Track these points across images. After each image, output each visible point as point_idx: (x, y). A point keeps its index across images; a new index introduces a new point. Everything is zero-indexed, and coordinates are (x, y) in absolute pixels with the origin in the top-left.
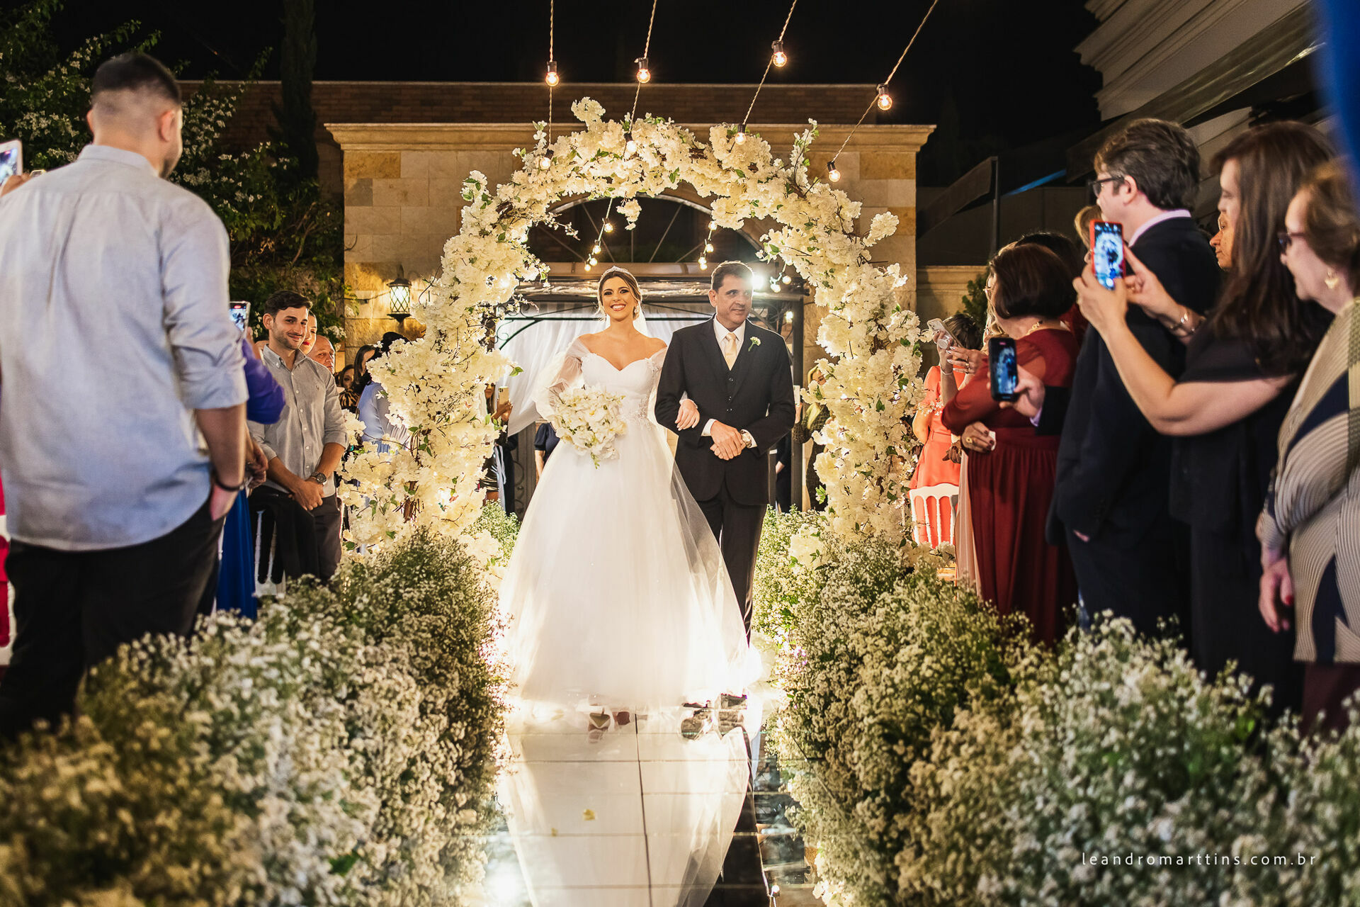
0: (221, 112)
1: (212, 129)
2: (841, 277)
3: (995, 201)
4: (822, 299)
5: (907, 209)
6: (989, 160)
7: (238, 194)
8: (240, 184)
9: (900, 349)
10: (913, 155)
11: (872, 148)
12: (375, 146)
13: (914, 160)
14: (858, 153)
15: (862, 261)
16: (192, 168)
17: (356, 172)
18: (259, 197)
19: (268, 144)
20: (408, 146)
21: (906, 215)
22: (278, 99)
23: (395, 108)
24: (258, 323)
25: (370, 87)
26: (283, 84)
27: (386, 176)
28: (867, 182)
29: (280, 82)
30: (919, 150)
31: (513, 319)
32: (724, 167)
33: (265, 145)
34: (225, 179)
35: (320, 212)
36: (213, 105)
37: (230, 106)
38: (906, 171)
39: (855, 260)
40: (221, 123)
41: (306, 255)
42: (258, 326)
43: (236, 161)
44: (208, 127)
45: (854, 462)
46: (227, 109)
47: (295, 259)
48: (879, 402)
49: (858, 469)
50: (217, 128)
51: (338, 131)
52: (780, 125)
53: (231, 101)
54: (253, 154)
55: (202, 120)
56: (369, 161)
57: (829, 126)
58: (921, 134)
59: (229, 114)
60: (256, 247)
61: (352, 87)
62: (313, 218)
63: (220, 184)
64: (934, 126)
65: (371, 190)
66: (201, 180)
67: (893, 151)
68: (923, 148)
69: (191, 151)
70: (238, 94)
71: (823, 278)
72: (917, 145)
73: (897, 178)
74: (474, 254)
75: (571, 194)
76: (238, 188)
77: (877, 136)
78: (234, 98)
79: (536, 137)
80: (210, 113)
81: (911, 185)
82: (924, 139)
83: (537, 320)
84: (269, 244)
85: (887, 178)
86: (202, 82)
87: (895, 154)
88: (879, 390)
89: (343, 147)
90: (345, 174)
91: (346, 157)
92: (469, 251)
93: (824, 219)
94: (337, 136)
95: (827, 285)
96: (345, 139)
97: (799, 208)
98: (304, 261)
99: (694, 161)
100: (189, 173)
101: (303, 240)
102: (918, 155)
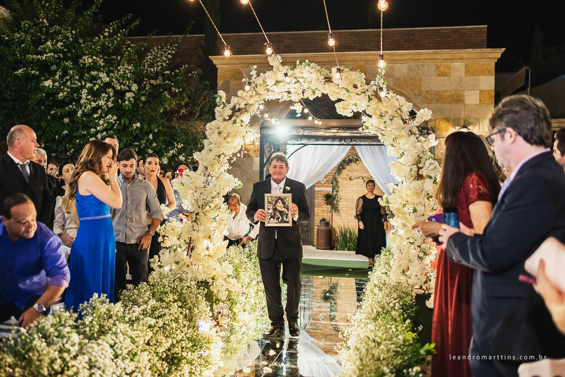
0: (170, 51)
1: (166, 59)
2: (401, 141)
3: (529, 89)
4: (390, 153)
5: (490, 91)
6: (524, 68)
7: (173, 88)
8: (173, 84)
9: (428, 180)
10: (494, 64)
11: (471, 61)
12: (231, 66)
13: (494, 66)
14: (464, 63)
15: (411, 133)
16: (154, 77)
17: (222, 78)
18: (181, 90)
19: (187, 65)
20: (246, 65)
21: (489, 94)
22: (203, 43)
23: (254, 45)
24: (175, 147)
25: (243, 36)
26: (205, 36)
27: (236, 79)
28: (469, 77)
29: (204, 35)
30: (496, 61)
31: (294, 144)
32: (340, 87)
33: (185, 66)
34: (167, 82)
35: (209, 96)
36: (167, 48)
37: (174, 48)
38: (489, 72)
39: (406, 133)
40: (170, 56)
41: (200, 116)
42: (176, 149)
43: (173, 73)
44: (164, 58)
45: (406, 237)
46: (173, 50)
47: (196, 118)
48: (415, 208)
49: (408, 240)
50: (169, 59)
51: (215, 59)
52: (423, 51)
53: (175, 46)
54: (180, 71)
55: (162, 55)
56: (229, 73)
57: (448, 50)
58: (498, 53)
59: (173, 52)
60: (179, 112)
61: (235, 36)
62: (205, 99)
63: (165, 84)
64: (505, 49)
65: (229, 86)
66: (158, 82)
67: (483, 62)
68: (499, 60)
69: (154, 70)
70: (178, 43)
71: (392, 142)
72: (495, 58)
73: (485, 75)
74: (221, 129)
75: (270, 99)
76: (172, 86)
77: (474, 54)
78: (176, 45)
79: (251, 73)
80: (165, 52)
81: (492, 79)
82: (499, 56)
83: (305, 145)
84: (183, 111)
85: (479, 75)
86: (166, 36)
87: (483, 63)
88: (417, 201)
89: (217, 67)
90: (218, 79)
91: (218, 71)
92: (218, 128)
93: (390, 112)
94: (215, 62)
95: (392, 145)
96: (218, 63)
97: (377, 107)
98: (200, 118)
99: (327, 84)
100: (153, 79)
101: (199, 109)
102: (496, 64)
